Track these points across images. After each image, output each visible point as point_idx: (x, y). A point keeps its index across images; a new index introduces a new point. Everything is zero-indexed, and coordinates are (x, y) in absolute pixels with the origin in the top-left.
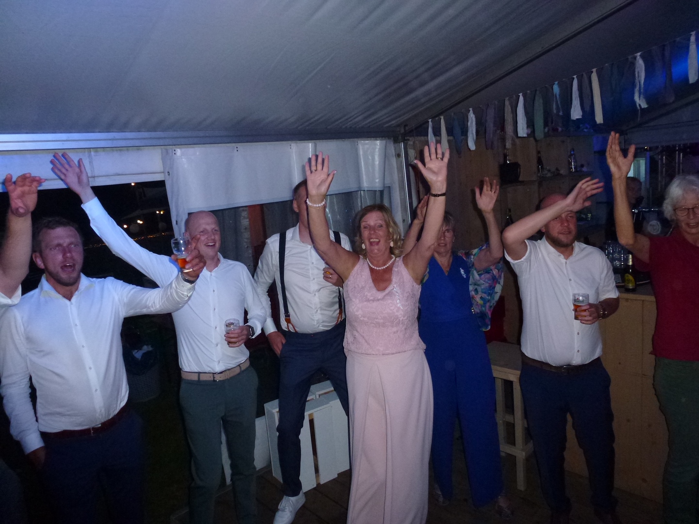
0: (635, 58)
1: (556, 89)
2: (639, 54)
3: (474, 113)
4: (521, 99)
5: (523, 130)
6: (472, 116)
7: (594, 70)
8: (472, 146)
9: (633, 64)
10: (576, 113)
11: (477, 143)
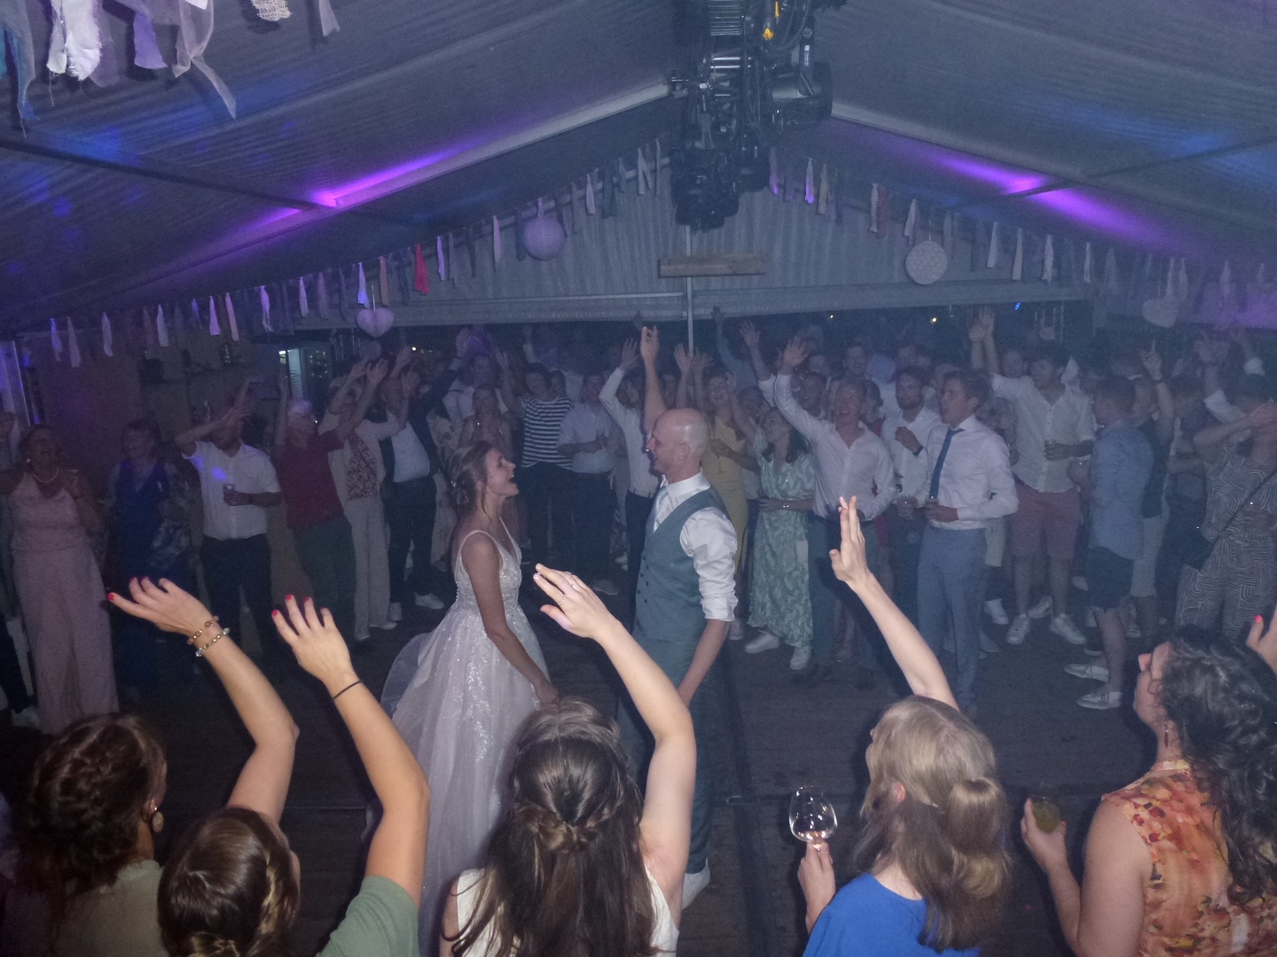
0: (260, 290)
1: (194, 304)
2: (263, 287)
3: (108, 316)
4: (160, 309)
5: (163, 340)
6: (106, 321)
7: (228, 294)
8: (108, 352)
9: (258, 296)
10: (215, 329)
11: (114, 348)
